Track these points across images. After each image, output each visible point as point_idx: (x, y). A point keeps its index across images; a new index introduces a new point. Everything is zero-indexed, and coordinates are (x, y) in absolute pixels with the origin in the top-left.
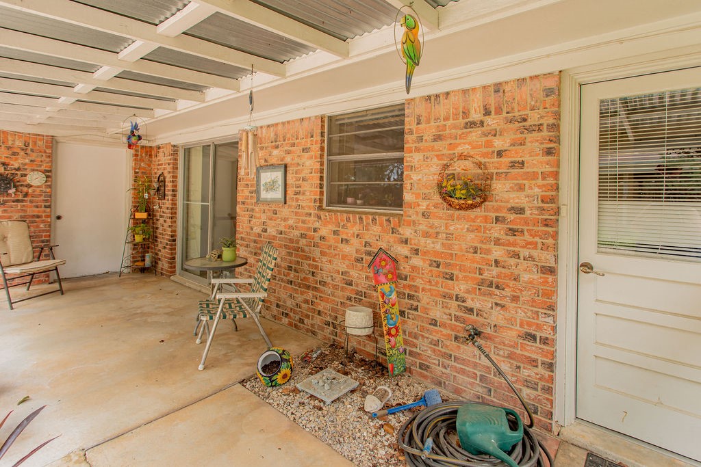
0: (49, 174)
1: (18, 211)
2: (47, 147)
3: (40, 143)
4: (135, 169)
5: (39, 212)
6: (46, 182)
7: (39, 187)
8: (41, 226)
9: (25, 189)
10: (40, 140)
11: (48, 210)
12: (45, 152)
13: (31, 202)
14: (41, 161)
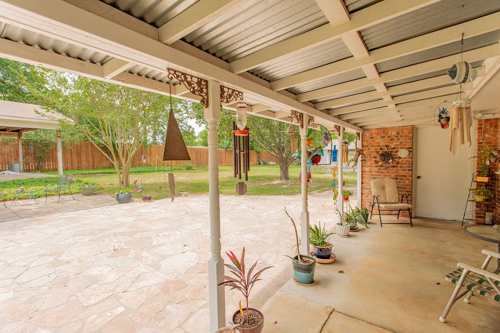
0: (411, 150)
1: (394, 173)
2: (409, 133)
3: (405, 131)
4: (479, 140)
5: (405, 173)
6: (409, 155)
7: (404, 158)
8: (407, 182)
9: (397, 160)
10: (405, 129)
11: (410, 172)
12: (408, 136)
13: (401, 167)
14: (406, 142)
